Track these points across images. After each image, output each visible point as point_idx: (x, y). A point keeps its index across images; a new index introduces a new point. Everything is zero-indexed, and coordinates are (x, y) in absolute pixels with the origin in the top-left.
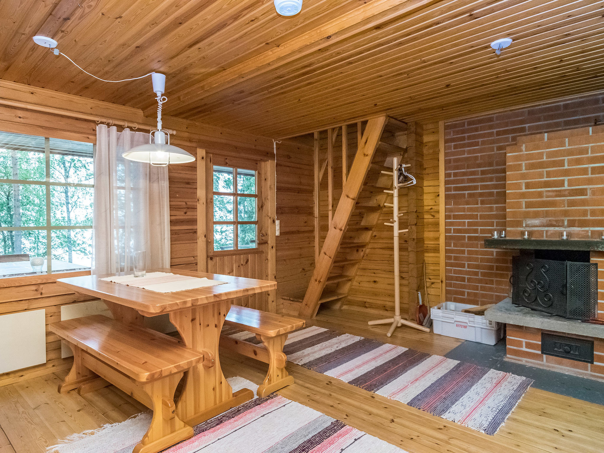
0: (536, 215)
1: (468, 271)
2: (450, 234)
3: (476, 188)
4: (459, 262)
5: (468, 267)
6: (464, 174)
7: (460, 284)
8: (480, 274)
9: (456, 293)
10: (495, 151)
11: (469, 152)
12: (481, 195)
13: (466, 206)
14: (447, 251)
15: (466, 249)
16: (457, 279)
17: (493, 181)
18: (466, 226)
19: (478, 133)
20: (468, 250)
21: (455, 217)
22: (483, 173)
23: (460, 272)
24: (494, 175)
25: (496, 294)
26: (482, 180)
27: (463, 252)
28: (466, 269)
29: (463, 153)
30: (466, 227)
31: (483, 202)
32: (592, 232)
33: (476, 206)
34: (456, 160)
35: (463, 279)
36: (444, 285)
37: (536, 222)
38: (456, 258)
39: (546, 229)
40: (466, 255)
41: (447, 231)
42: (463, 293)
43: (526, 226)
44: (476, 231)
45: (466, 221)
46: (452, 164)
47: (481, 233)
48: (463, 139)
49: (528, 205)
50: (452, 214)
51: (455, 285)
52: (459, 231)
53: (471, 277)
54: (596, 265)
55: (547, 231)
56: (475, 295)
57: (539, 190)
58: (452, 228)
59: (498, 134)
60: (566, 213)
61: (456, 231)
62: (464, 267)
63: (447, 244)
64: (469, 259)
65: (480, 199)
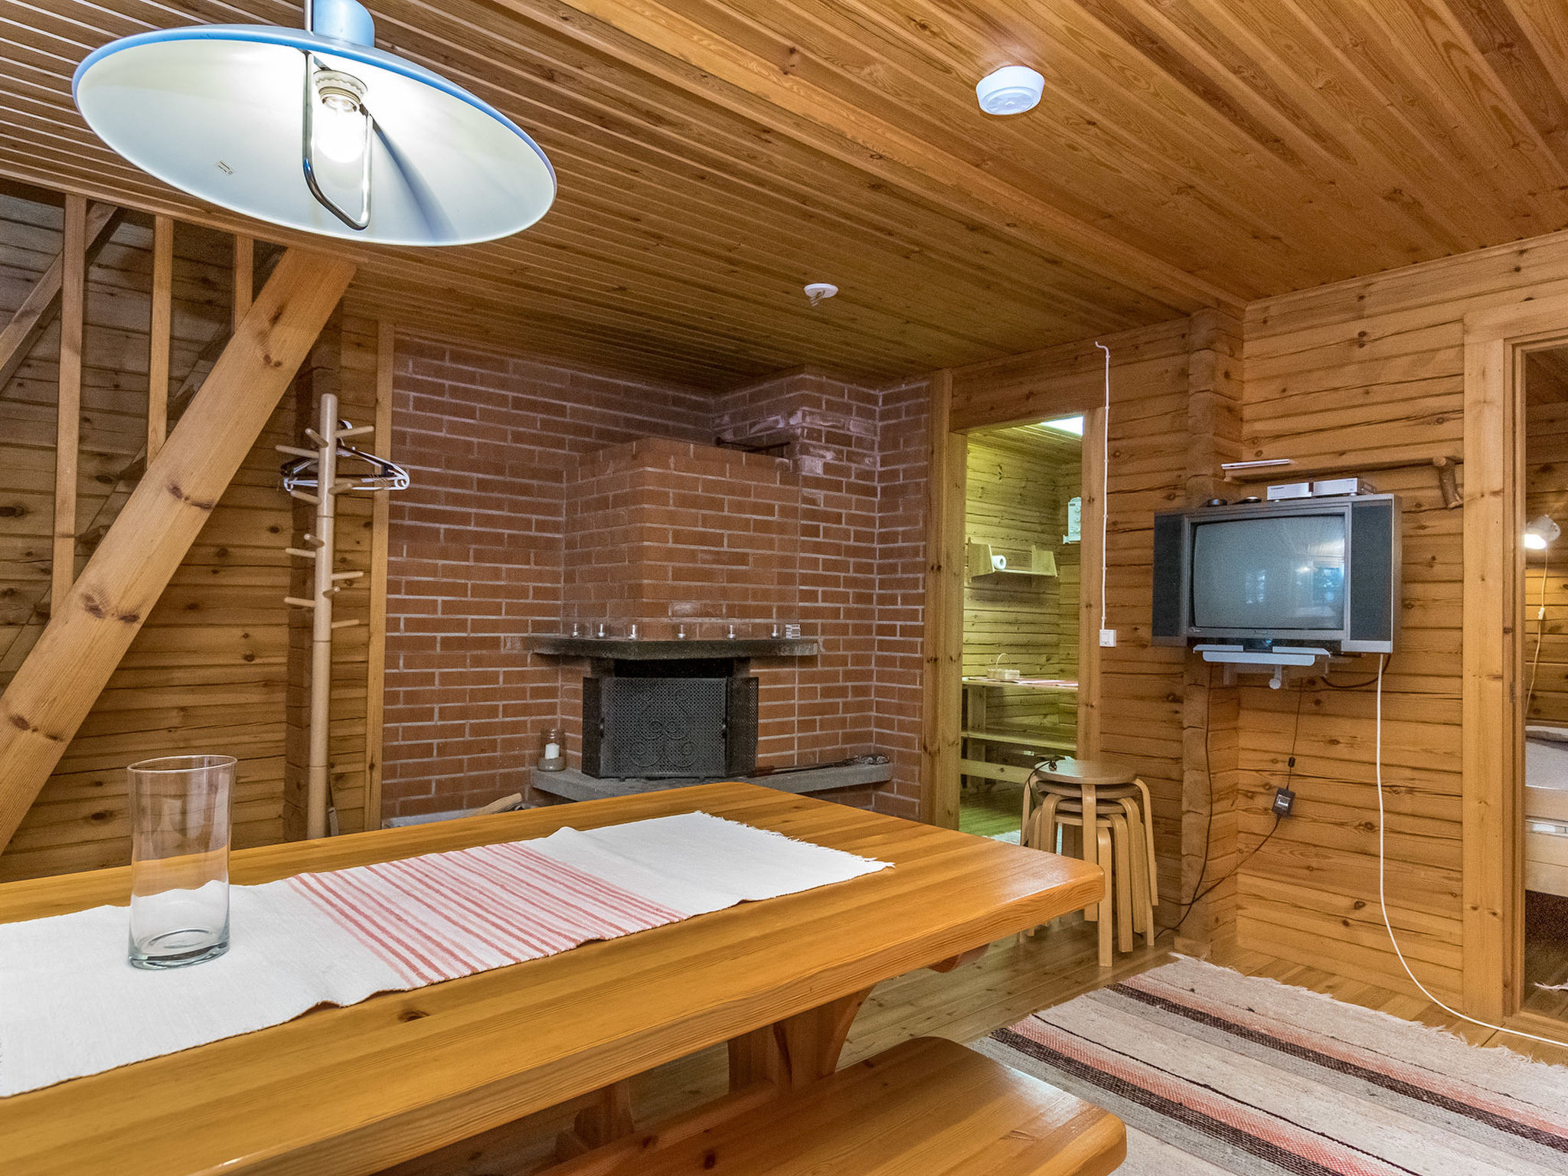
0: (687, 595)
1: (442, 726)
2: (397, 634)
3: (464, 519)
4: (418, 706)
5: (441, 718)
6: (439, 480)
7: (418, 763)
8: (467, 731)
9: (408, 789)
10: (509, 443)
11: (453, 428)
12: (478, 537)
13: (441, 562)
14: (389, 680)
15: (437, 671)
16: (411, 751)
17: (503, 510)
18: (440, 611)
19: (474, 387)
20: (441, 674)
21: (413, 587)
22: (483, 485)
23: (419, 732)
24: (505, 496)
25: (501, 771)
26: (480, 503)
27: (429, 679)
28: (437, 722)
29: (437, 425)
30: (439, 615)
31: (479, 557)
32: (754, 625)
33: (463, 563)
34: (419, 440)
35: (427, 750)
36: (377, 774)
37: (686, 607)
38: (410, 697)
39: (700, 620)
40: (437, 686)
41: (392, 624)
42: (424, 787)
43: (673, 616)
44: (461, 625)
45: (440, 599)
46: (408, 447)
47: (473, 631)
48: (439, 389)
49: (678, 575)
50: (404, 579)
51: (406, 771)
52: (421, 625)
53: (449, 740)
54: (757, 679)
55: (701, 625)
56: (456, 784)
57: (692, 547)
58: (402, 616)
59: (518, 403)
60: (724, 593)
61: (411, 624)
62: (431, 719)
63: (390, 661)
64: (444, 696)
65: (474, 546)
